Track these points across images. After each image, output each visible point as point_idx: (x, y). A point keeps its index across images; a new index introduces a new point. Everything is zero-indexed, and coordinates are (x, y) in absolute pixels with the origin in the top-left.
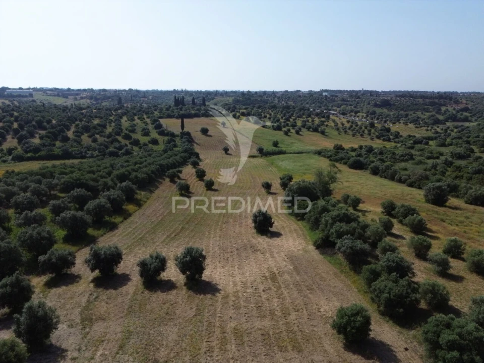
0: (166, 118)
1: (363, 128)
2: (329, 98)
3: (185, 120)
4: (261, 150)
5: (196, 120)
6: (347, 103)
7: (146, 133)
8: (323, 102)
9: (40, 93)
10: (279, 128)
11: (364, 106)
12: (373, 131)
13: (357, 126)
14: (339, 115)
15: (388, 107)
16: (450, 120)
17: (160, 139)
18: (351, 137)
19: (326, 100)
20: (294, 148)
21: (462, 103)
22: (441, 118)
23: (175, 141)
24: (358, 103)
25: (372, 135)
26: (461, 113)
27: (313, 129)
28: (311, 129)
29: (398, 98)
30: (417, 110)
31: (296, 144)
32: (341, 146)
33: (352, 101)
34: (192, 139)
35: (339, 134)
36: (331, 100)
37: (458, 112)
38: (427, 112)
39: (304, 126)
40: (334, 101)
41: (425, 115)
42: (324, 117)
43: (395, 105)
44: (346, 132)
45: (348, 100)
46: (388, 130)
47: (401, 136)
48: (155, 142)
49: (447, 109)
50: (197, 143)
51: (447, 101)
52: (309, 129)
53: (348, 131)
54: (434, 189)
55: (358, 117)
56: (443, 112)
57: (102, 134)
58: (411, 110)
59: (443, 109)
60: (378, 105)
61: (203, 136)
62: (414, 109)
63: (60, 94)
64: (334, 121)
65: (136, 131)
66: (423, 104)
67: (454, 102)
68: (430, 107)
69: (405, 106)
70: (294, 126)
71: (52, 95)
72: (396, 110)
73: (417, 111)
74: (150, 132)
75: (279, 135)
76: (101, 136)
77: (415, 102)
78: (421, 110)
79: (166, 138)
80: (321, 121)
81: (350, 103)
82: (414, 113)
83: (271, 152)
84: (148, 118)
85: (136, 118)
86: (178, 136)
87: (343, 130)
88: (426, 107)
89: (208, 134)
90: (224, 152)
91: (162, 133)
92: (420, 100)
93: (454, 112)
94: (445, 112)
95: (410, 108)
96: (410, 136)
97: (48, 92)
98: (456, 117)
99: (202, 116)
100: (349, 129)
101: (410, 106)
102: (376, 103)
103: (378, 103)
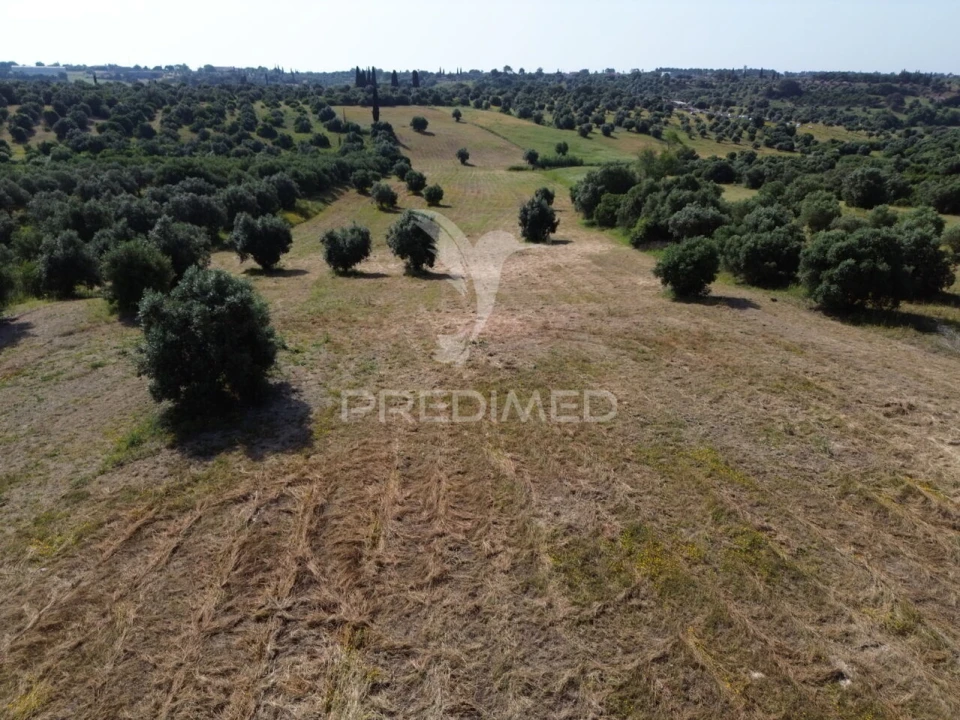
0: (340, 105)
1: (740, 128)
2: (673, 81)
3: (382, 110)
4: (532, 157)
5: (400, 109)
6: (711, 90)
7: (305, 128)
8: (661, 88)
9: (81, 73)
10: (569, 125)
11: (744, 95)
12: (759, 133)
13: (728, 123)
14: (692, 108)
15: (795, 97)
16: (919, 123)
17: (332, 137)
18: (714, 143)
19: (667, 84)
20: (598, 158)
21: (949, 90)
22: (903, 117)
23: (362, 141)
24: (734, 90)
25: (757, 140)
26: (945, 108)
27: (638, 128)
28: (634, 129)
29: (818, 82)
30: (856, 103)
31: (603, 152)
32: (693, 152)
33: (721, 88)
34: (395, 137)
35: (690, 137)
36: (678, 84)
37: (939, 106)
38: (876, 107)
39: (619, 123)
40: (684, 86)
41: (869, 113)
42: (660, 109)
43: (810, 94)
44: (703, 134)
45: (714, 84)
46: (791, 131)
47: (816, 143)
48: (322, 142)
49: (917, 102)
50: (404, 146)
51: (919, 87)
52: (629, 127)
53: (708, 132)
54: (863, 177)
55: (731, 111)
56: (907, 107)
57: (217, 126)
58: (842, 104)
59: (909, 101)
60: (774, 93)
61: (417, 134)
62: (849, 102)
63: (122, 75)
64: (681, 116)
65: (284, 124)
66: (867, 91)
67: (934, 88)
68: (882, 98)
69: (831, 95)
70: (599, 121)
71: (106, 76)
72: (812, 102)
73: (854, 106)
74: (311, 127)
75: (570, 137)
76: (216, 130)
77: (850, 89)
78: (861, 102)
79: (344, 136)
80: (656, 115)
81: (717, 90)
82: (848, 110)
83: (553, 160)
84: (306, 103)
85: (282, 103)
86: (366, 133)
87: (699, 130)
88: (872, 96)
89: (427, 130)
90: (459, 161)
91: (336, 127)
92: (864, 85)
93: (931, 107)
94: (912, 107)
95: (840, 99)
96: (833, 141)
97: (96, 72)
98: (933, 115)
99: (414, 103)
100: (711, 129)
101: (839, 95)
102: (770, 89)
103: (775, 89)
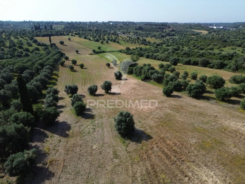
1: (135, 40)
2: (114, 26)
4: (94, 51)
6: (123, 28)
7: (30, 45)
8: (112, 27)
10: (97, 41)
11: (131, 29)
12: (139, 41)
13: (132, 39)
14: (122, 34)
15: (142, 30)
16: (167, 36)
18: (131, 44)
19: (113, 26)
20: (108, 50)
21: (171, 27)
22: (164, 34)
23: (49, 48)
24: (128, 28)
25: (139, 43)
26: (171, 32)
27: (113, 41)
28: (112, 41)
29: (145, 26)
30: (154, 31)
31: (108, 48)
32: (129, 48)
33: (125, 27)
34: (57, 47)
35: (125, 43)
37: (170, 32)
38: (158, 32)
39: (109, 39)
40: (116, 27)
41: (157, 33)
42: (116, 35)
43: (144, 29)
44: (128, 42)
45: (123, 26)
46: (145, 40)
47: (151, 43)
48: (38, 49)
49: (166, 31)
51: (165, 27)
52: (111, 40)
53: (129, 41)
55: (130, 35)
56: (164, 32)
58: (152, 31)
59: (164, 30)
60: (137, 29)
61: (62, 45)
62: (153, 31)
64: (121, 37)
66: (156, 28)
67: (168, 27)
68: (159, 30)
69: (149, 29)
70: (104, 39)
72: (145, 31)
74: (32, 45)
75: (99, 44)
77: (152, 28)
78: (155, 31)
79: (43, 47)
80: (116, 37)
81: (124, 28)
82: (153, 33)
83: (99, 52)
86: (49, 46)
87: (127, 41)
88: (157, 30)
89: (64, 44)
90: (76, 53)
92: (154, 27)
93: (169, 32)
94: (165, 32)
95: (151, 30)
96: (154, 43)
98: (170, 34)
99: (60, 35)
100: (129, 40)
102: (136, 28)
103: (137, 28)
